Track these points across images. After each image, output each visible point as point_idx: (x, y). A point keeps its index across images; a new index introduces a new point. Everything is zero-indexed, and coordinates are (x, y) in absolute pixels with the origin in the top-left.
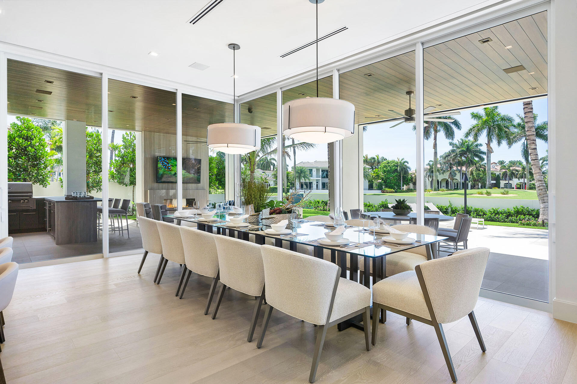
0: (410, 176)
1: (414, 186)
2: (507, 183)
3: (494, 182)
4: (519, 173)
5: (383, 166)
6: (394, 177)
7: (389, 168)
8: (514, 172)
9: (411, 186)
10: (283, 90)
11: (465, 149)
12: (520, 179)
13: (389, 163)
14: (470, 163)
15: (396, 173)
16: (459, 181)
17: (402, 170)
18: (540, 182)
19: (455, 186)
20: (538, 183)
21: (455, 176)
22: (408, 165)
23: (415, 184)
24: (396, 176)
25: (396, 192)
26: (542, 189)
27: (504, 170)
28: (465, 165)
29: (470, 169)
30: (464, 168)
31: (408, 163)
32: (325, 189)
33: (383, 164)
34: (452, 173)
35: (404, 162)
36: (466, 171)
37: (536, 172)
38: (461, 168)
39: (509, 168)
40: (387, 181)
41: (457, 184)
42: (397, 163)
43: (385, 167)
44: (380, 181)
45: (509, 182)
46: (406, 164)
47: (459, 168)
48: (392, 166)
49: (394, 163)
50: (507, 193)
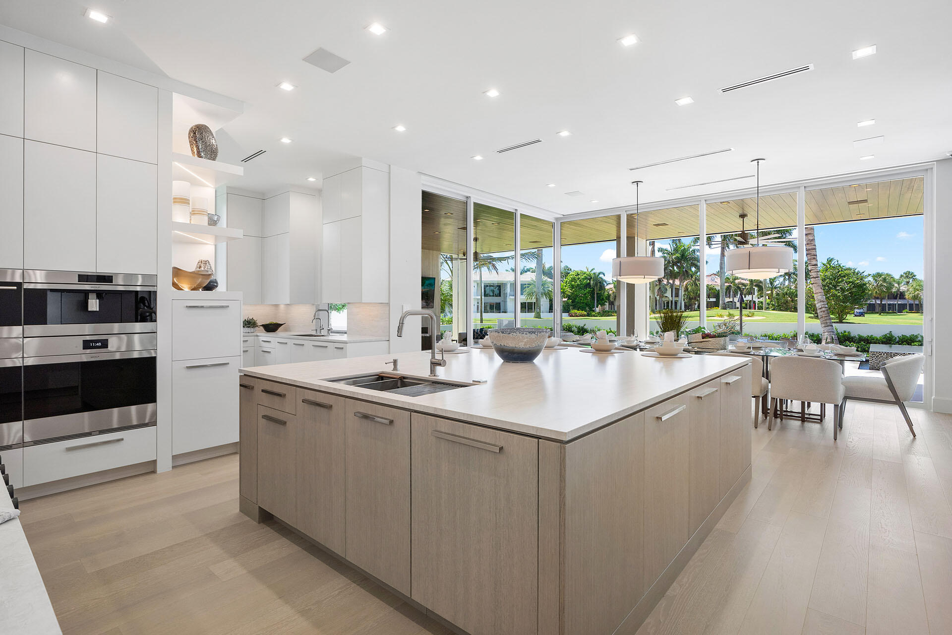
0: (606, 293)
1: (610, 306)
2: (731, 302)
3: (714, 300)
4: (747, 287)
5: (570, 279)
6: (585, 294)
7: (578, 282)
8: (740, 286)
9: (607, 307)
10: (628, 213)
11: (679, 255)
12: (747, 296)
13: (579, 275)
14: (685, 275)
15: (588, 289)
16: (671, 299)
17: (596, 284)
19: (664, 306)
21: (665, 293)
22: (604, 278)
23: (612, 304)
24: (588, 293)
25: (588, 315)
26: (824, 311)
27: (727, 284)
28: (679, 278)
29: (685, 283)
30: (677, 282)
31: (604, 275)
32: (494, 312)
33: (571, 277)
34: (662, 289)
35: (599, 274)
36: (681, 286)
37: (817, 291)
38: (674, 282)
39: (733, 282)
40: (576, 300)
41: (668, 303)
42: (590, 275)
43: (573, 280)
44: (566, 299)
45: (733, 300)
46: (601, 276)
47: (671, 281)
48: (583, 279)
49: (585, 275)
50: (753, 315)
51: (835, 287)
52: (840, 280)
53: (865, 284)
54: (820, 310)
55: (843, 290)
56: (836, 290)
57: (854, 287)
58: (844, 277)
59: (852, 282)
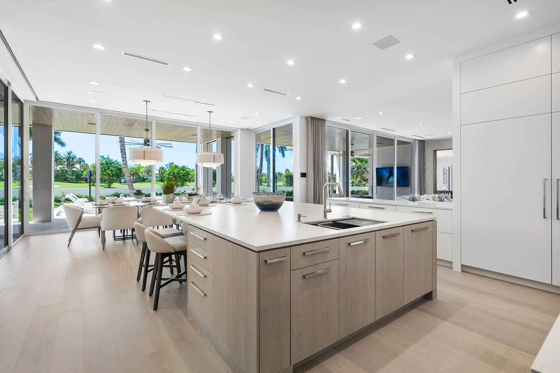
18: (129, 178)
20: (128, 178)
26: (130, 182)
37: (126, 172)
51: (108, 169)
52: (110, 165)
53: (121, 168)
54: (129, 181)
55: (112, 171)
56: (109, 171)
57: (117, 169)
58: (112, 164)
59: (117, 167)
